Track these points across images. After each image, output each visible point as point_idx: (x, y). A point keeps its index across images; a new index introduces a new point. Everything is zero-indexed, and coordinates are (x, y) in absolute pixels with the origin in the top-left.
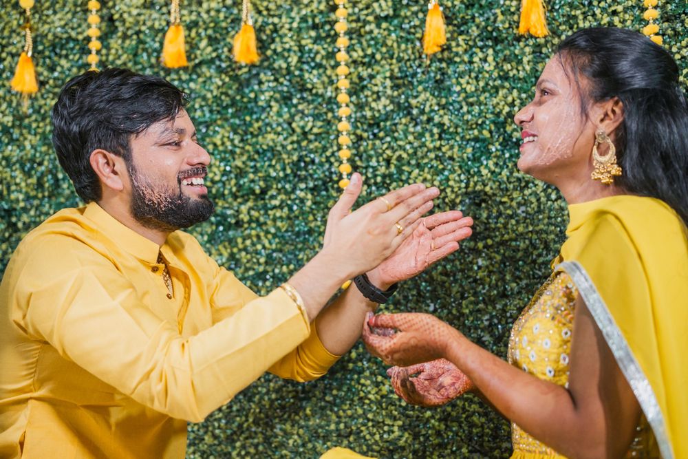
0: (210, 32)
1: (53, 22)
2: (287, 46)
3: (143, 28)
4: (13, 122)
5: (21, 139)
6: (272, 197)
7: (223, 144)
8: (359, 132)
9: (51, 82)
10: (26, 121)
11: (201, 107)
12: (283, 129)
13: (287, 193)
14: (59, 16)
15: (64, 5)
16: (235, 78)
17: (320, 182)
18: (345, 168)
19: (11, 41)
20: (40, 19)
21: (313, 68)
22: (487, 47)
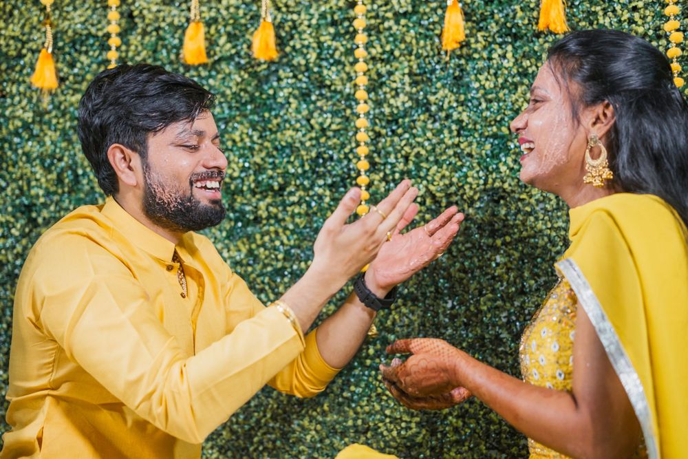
0: (229, 28)
1: (73, 19)
2: (306, 43)
3: (163, 25)
4: (33, 118)
5: (42, 134)
6: (291, 193)
7: (242, 140)
8: (377, 128)
9: (71, 78)
10: (47, 117)
11: (221, 103)
12: (302, 126)
13: (305, 189)
14: (79, 12)
15: (84, 2)
16: (254, 75)
17: (338, 179)
18: (363, 165)
19: (31, 37)
20: (60, 15)
21: (332, 65)
22: (506, 43)
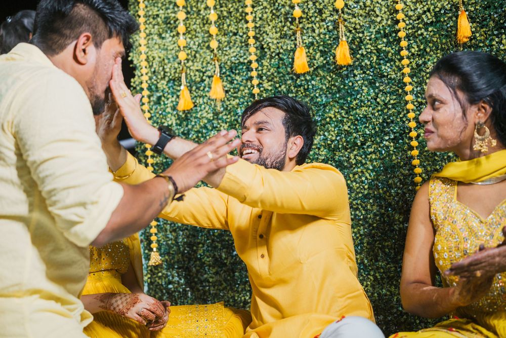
0: (321, 48)
2: (369, 50)
3: (281, 51)
4: (213, 117)
5: (219, 126)
6: (368, 147)
7: (335, 116)
8: (419, 100)
9: (232, 90)
10: (221, 115)
11: (320, 95)
12: (371, 103)
13: (378, 143)
14: (232, 50)
15: (235, 43)
16: (339, 75)
17: (398, 135)
18: (413, 124)
19: (208, 69)
20: (222, 53)
21: (387, 62)
22: (502, 34)
